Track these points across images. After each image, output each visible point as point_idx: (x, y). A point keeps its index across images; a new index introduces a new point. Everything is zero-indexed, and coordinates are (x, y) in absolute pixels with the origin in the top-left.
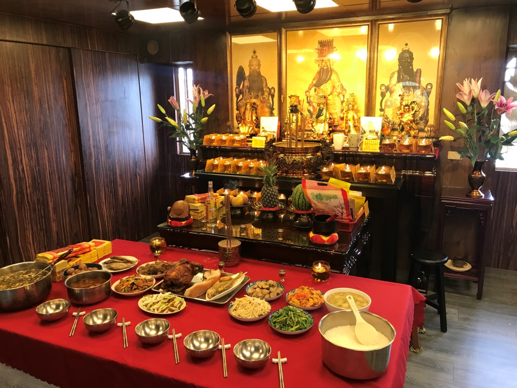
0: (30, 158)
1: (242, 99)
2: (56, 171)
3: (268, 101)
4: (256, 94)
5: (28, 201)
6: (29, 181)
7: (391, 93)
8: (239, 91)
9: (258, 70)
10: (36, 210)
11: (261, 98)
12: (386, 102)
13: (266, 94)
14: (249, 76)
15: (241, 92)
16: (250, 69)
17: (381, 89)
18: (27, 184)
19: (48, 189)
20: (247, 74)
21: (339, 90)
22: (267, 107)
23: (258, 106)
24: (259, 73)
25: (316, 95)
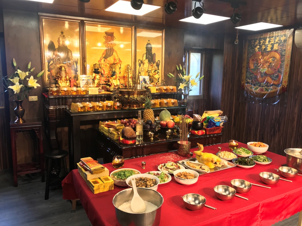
3: (73, 66)
8: (50, 58)
13: (72, 61)
14: (58, 48)
16: (59, 43)
17: (139, 62)
22: (73, 69)
24: (66, 47)
25: (105, 63)
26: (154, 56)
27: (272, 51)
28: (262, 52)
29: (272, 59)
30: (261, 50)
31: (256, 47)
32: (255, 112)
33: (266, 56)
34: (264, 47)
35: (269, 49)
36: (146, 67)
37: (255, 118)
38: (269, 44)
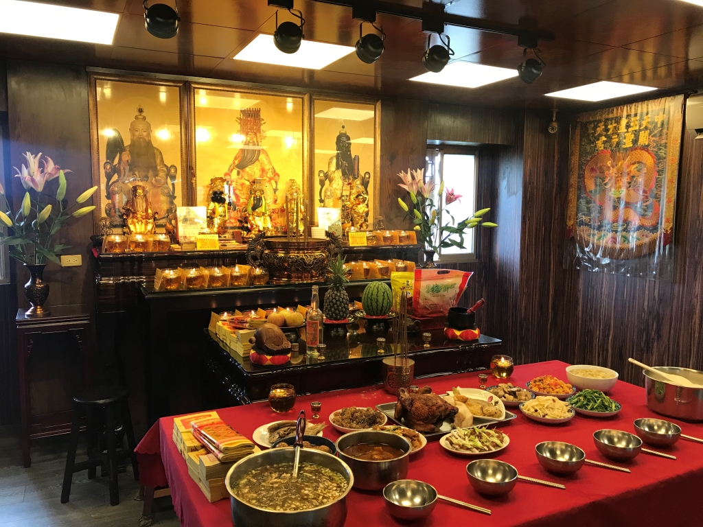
3: (165, 185)
4: (143, 174)
11: (153, 181)
17: (319, 175)
20: (127, 143)
23: (147, 192)
24: (149, 143)
25: (240, 179)
26: (356, 162)
27: (636, 149)
28: (612, 150)
29: (635, 166)
30: (611, 146)
31: (598, 140)
32: (601, 293)
33: (622, 161)
34: (617, 140)
35: (628, 143)
36: (337, 187)
37: (601, 307)
38: (627, 132)
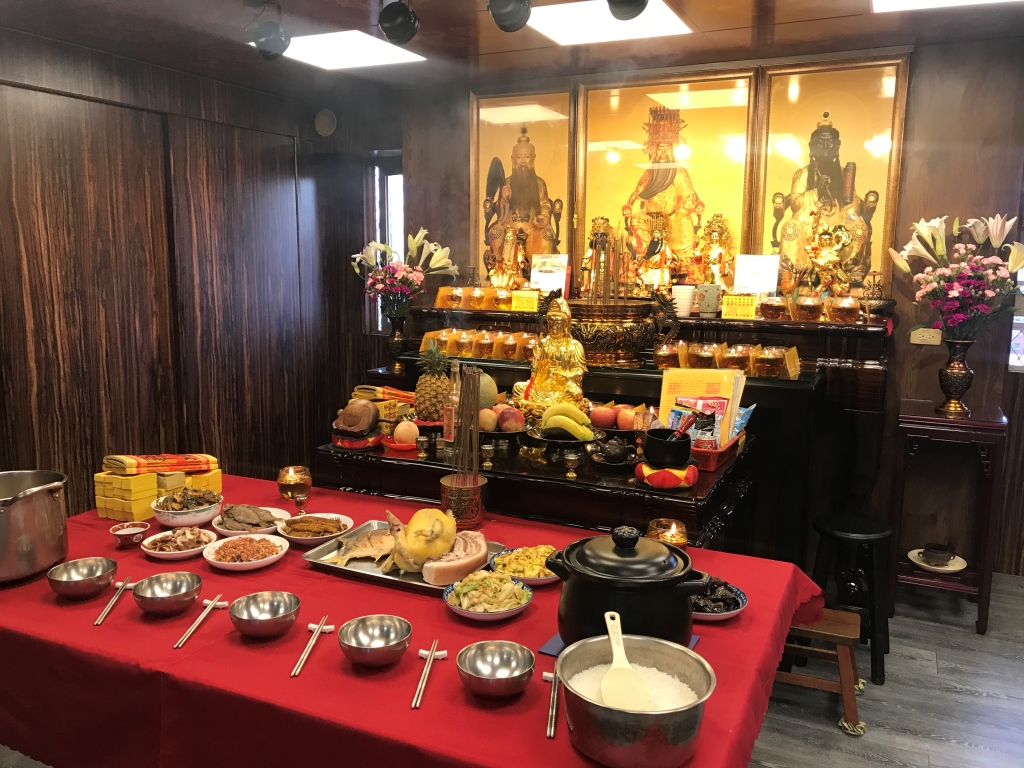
0: (70, 321)
1: (496, 223)
2: (120, 351)
3: (548, 226)
4: (524, 213)
5: (61, 408)
6: (64, 368)
7: (795, 209)
8: (491, 206)
9: (529, 166)
10: (75, 426)
11: (535, 222)
12: (784, 229)
13: (545, 212)
14: (511, 178)
15: (495, 209)
16: (515, 163)
17: (774, 202)
18: (62, 373)
19: (102, 386)
20: (508, 173)
21: (689, 204)
22: (546, 237)
23: (527, 236)
24: (532, 172)
25: (645, 213)
36: (807, 221)
